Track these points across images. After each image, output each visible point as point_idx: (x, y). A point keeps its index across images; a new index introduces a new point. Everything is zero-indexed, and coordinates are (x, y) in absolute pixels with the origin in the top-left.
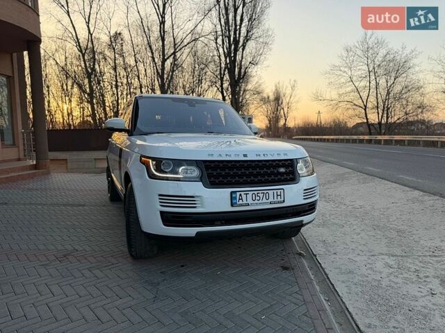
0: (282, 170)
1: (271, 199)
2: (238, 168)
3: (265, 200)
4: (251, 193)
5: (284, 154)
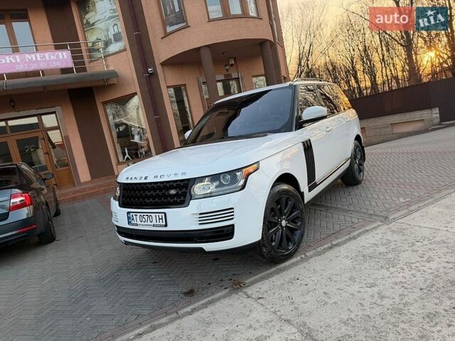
0: (173, 192)
1: (154, 222)
3: (149, 223)
4: (139, 214)
5: (182, 174)
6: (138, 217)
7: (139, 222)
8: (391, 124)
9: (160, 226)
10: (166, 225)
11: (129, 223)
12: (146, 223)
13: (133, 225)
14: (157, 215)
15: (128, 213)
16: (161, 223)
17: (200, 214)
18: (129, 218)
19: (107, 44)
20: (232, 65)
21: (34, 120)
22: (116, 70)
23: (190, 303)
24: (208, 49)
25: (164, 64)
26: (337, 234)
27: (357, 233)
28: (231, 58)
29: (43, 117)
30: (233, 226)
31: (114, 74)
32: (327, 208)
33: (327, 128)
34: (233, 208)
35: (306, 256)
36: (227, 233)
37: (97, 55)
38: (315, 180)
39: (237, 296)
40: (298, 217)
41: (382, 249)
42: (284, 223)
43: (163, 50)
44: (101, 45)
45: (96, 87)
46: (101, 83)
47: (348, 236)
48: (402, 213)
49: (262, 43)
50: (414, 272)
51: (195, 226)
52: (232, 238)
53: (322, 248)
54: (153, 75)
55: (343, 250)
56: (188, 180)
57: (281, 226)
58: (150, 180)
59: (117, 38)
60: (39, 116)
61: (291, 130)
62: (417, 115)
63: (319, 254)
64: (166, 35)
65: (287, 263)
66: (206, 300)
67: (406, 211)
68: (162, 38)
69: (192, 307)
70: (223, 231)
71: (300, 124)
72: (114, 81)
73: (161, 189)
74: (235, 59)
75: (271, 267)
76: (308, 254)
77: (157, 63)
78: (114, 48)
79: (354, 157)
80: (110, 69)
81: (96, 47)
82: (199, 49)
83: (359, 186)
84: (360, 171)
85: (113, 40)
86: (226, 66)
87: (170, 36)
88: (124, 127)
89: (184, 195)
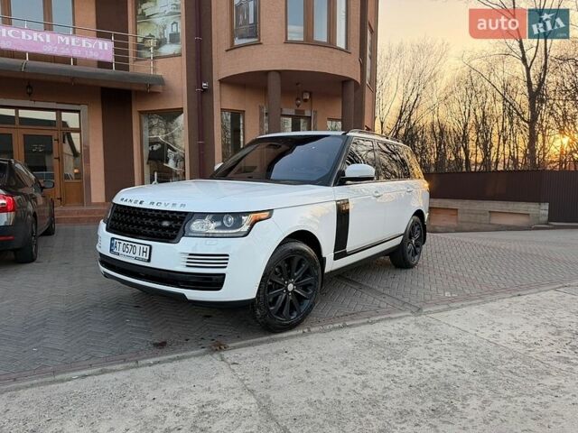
0: (166, 224)
1: (137, 255)
2: (136, 216)
3: (131, 254)
4: (123, 242)
5: (182, 205)
6: (121, 245)
7: (121, 252)
8: (490, 212)
9: (143, 260)
10: (149, 261)
11: (111, 250)
12: (128, 254)
13: (115, 253)
14: (142, 246)
15: (113, 239)
16: (144, 257)
17: (190, 255)
18: (112, 245)
19: (160, 43)
20: (306, 100)
21: (51, 116)
22: (164, 77)
23: (156, 355)
24: (278, 75)
25: (222, 81)
26: (354, 315)
27: (377, 319)
28: (306, 92)
29: (63, 114)
30: (224, 275)
31: (160, 81)
32: (361, 287)
33: (376, 192)
34: (227, 255)
35: (309, 331)
36: (216, 282)
37: (146, 54)
38: (345, 247)
39: (210, 357)
40: (310, 285)
41: (394, 340)
42: (291, 287)
43: (226, 64)
44: (152, 43)
45: (136, 92)
46: (142, 88)
47: (367, 320)
48: (440, 308)
49: (345, 81)
50: (413, 368)
51: (180, 267)
52: (219, 289)
53: (331, 326)
54: (207, 92)
55: (351, 333)
56: (186, 213)
57: (287, 290)
58: (146, 205)
59: (174, 39)
60: (59, 111)
61: (327, 184)
62: (522, 207)
63: (325, 331)
64: (233, 48)
65: (285, 335)
66: (175, 356)
67: (446, 307)
68: (227, 51)
69: (157, 359)
70: (211, 279)
71: (342, 180)
72: (159, 89)
73: (153, 218)
74: (311, 94)
75: (265, 335)
76: (313, 330)
77: (216, 78)
78: (168, 49)
79: (409, 234)
80: (159, 73)
81: (146, 45)
82: (267, 73)
83: (409, 271)
84: (415, 253)
85: (168, 40)
86: (297, 99)
87: (237, 50)
88: (159, 146)
89: (177, 229)
